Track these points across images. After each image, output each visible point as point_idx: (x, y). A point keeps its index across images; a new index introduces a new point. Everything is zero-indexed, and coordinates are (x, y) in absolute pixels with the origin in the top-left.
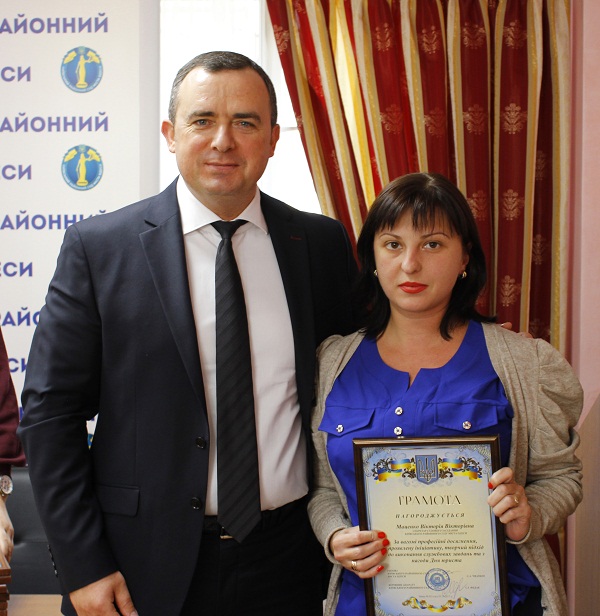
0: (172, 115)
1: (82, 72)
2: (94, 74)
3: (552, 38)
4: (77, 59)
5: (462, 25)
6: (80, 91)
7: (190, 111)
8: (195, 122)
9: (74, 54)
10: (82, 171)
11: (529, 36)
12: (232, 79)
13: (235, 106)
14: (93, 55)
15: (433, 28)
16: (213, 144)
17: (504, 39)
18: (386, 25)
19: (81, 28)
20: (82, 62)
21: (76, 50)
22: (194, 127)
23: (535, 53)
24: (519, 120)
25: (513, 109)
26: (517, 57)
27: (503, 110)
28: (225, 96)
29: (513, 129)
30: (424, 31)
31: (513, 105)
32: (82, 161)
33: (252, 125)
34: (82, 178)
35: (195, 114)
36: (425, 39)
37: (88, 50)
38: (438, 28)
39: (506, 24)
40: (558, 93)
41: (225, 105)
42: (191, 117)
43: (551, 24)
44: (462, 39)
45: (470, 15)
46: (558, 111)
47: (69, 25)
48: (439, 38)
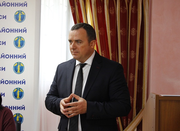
1: (20, 17)
2: (23, 18)
3: (144, 11)
5: (120, 7)
6: (19, 22)
10: (19, 43)
11: (138, 10)
14: (23, 13)
15: (113, 8)
17: (132, 11)
18: (100, 7)
19: (20, 5)
20: (20, 14)
21: (18, 11)
23: (140, 14)
24: (135, 32)
25: (134, 29)
26: (135, 16)
27: (131, 29)
29: (133, 35)
30: (110, 8)
31: (133, 28)
32: (19, 40)
34: (19, 45)
36: (111, 10)
37: (22, 11)
38: (114, 8)
39: (132, 7)
40: (145, 25)
43: (144, 7)
44: (120, 11)
45: (123, 4)
46: (145, 30)
47: (17, 5)
48: (115, 10)
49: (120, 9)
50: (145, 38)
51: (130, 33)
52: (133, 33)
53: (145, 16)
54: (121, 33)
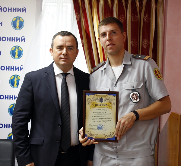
0: (52, 47)
1: (18, 24)
2: (21, 25)
3: (158, 20)
4: (16, 20)
5: (131, 15)
6: (17, 30)
7: (57, 46)
8: (58, 48)
9: (16, 18)
10: (17, 53)
11: (151, 19)
12: (67, 38)
13: (68, 44)
14: (22, 19)
16: (63, 53)
17: (144, 19)
18: (109, 14)
19: (18, 11)
20: (18, 21)
21: (16, 17)
22: (58, 50)
23: (153, 24)
24: (147, 44)
26: (147, 25)
27: (142, 40)
28: (65, 42)
29: (145, 46)
30: (120, 16)
31: (146, 39)
32: (17, 50)
33: (72, 49)
35: (58, 46)
36: (120, 19)
37: (20, 17)
38: (124, 15)
39: (145, 15)
40: (159, 36)
41: (65, 44)
42: (57, 47)
43: (158, 15)
44: (131, 19)
45: (134, 12)
46: (159, 41)
47: (15, 10)
48: (125, 18)
49: (131, 17)
50: (159, 50)
51: (142, 44)
52: (145, 44)
53: (159, 26)
54: (131, 44)
